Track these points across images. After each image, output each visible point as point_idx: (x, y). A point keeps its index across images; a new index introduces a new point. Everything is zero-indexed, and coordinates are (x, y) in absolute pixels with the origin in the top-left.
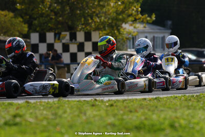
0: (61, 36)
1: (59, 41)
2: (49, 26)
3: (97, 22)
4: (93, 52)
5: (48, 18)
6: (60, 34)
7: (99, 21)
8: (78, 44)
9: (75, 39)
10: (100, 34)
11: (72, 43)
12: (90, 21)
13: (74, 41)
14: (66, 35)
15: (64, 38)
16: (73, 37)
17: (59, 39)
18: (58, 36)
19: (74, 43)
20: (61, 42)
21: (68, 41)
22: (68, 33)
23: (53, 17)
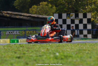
0: (70, 15)
1: (69, 18)
2: (65, 10)
3: (90, 8)
4: (87, 24)
6: (70, 14)
7: (91, 7)
8: (79, 19)
9: (78, 17)
10: (91, 14)
11: (76, 19)
12: (87, 7)
13: (77, 18)
14: (73, 15)
15: (72, 16)
16: (77, 16)
17: (69, 17)
18: (68, 15)
19: (77, 19)
20: (70, 18)
21: (74, 18)
22: (74, 14)
23: (67, 5)
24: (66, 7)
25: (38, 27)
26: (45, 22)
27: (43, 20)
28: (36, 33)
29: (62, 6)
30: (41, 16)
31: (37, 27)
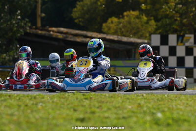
0: (185, 39)
1: (182, 44)
2: (174, 28)
5: (173, 20)
6: (183, 36)
14: (190, 37)
15: (188, 40)
17: (182, 42)
18: (181, 39)
20: (184, 45)
21: (193, 44)
22: (192, 36)
23: (179, 19)
24: (177, 22)
25: (119, 60)
26: (133, 50)
27: (130, 47)
28: (115, 72)
29: (168, 21)
30: (125, 39)
31: (116, 60)
